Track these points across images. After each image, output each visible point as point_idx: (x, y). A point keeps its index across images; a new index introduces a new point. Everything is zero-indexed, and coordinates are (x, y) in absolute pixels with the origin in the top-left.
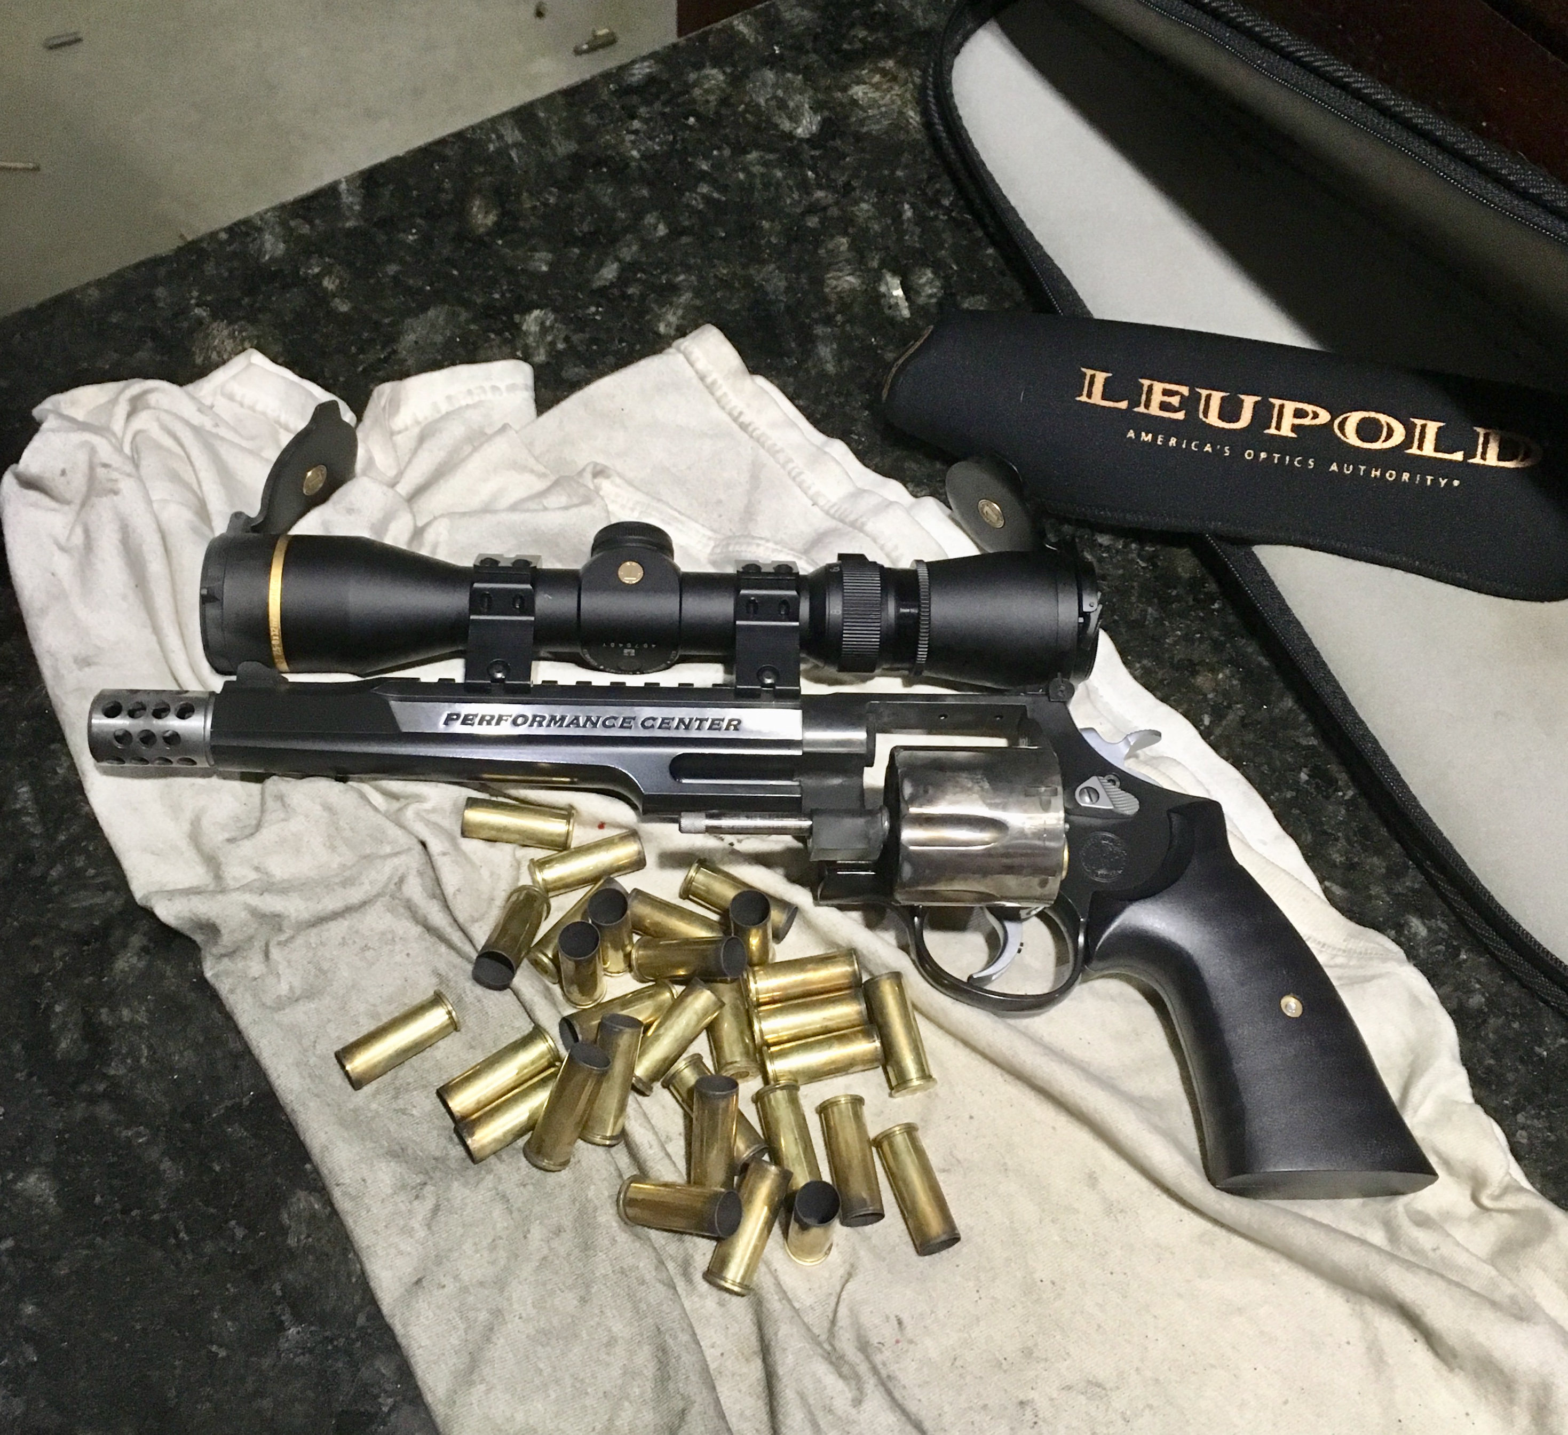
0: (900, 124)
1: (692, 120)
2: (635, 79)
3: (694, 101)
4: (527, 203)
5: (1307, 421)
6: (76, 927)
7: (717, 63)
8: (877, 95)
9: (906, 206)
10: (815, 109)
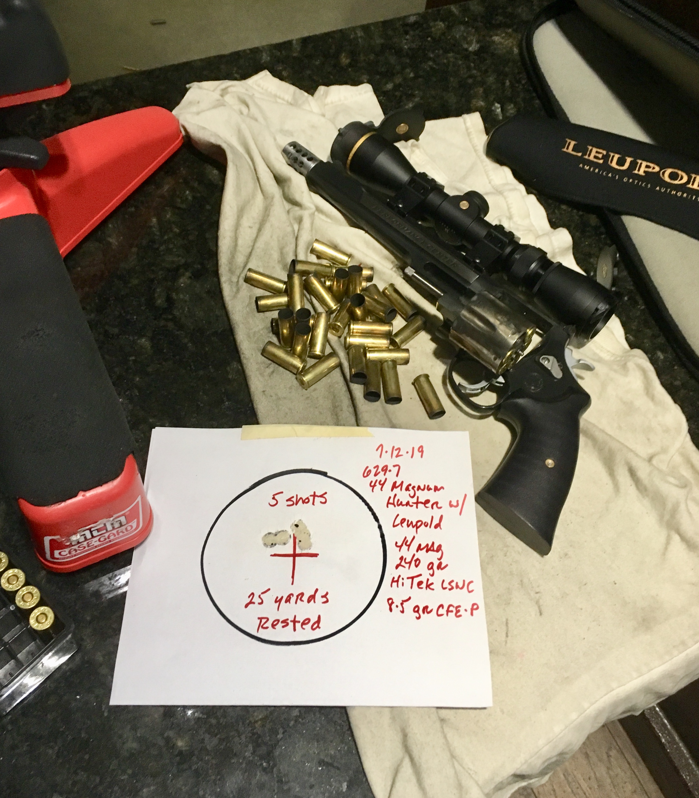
0: (510, 52)
1: (429, 39)
2: (410, 21)
3: (431, 32)
4: (362, 57)
5: (650, 170)
6: (167, 266)
7: (443, 20)
8: (503, 41)
9: (507, 81)
10: (478, 42)
